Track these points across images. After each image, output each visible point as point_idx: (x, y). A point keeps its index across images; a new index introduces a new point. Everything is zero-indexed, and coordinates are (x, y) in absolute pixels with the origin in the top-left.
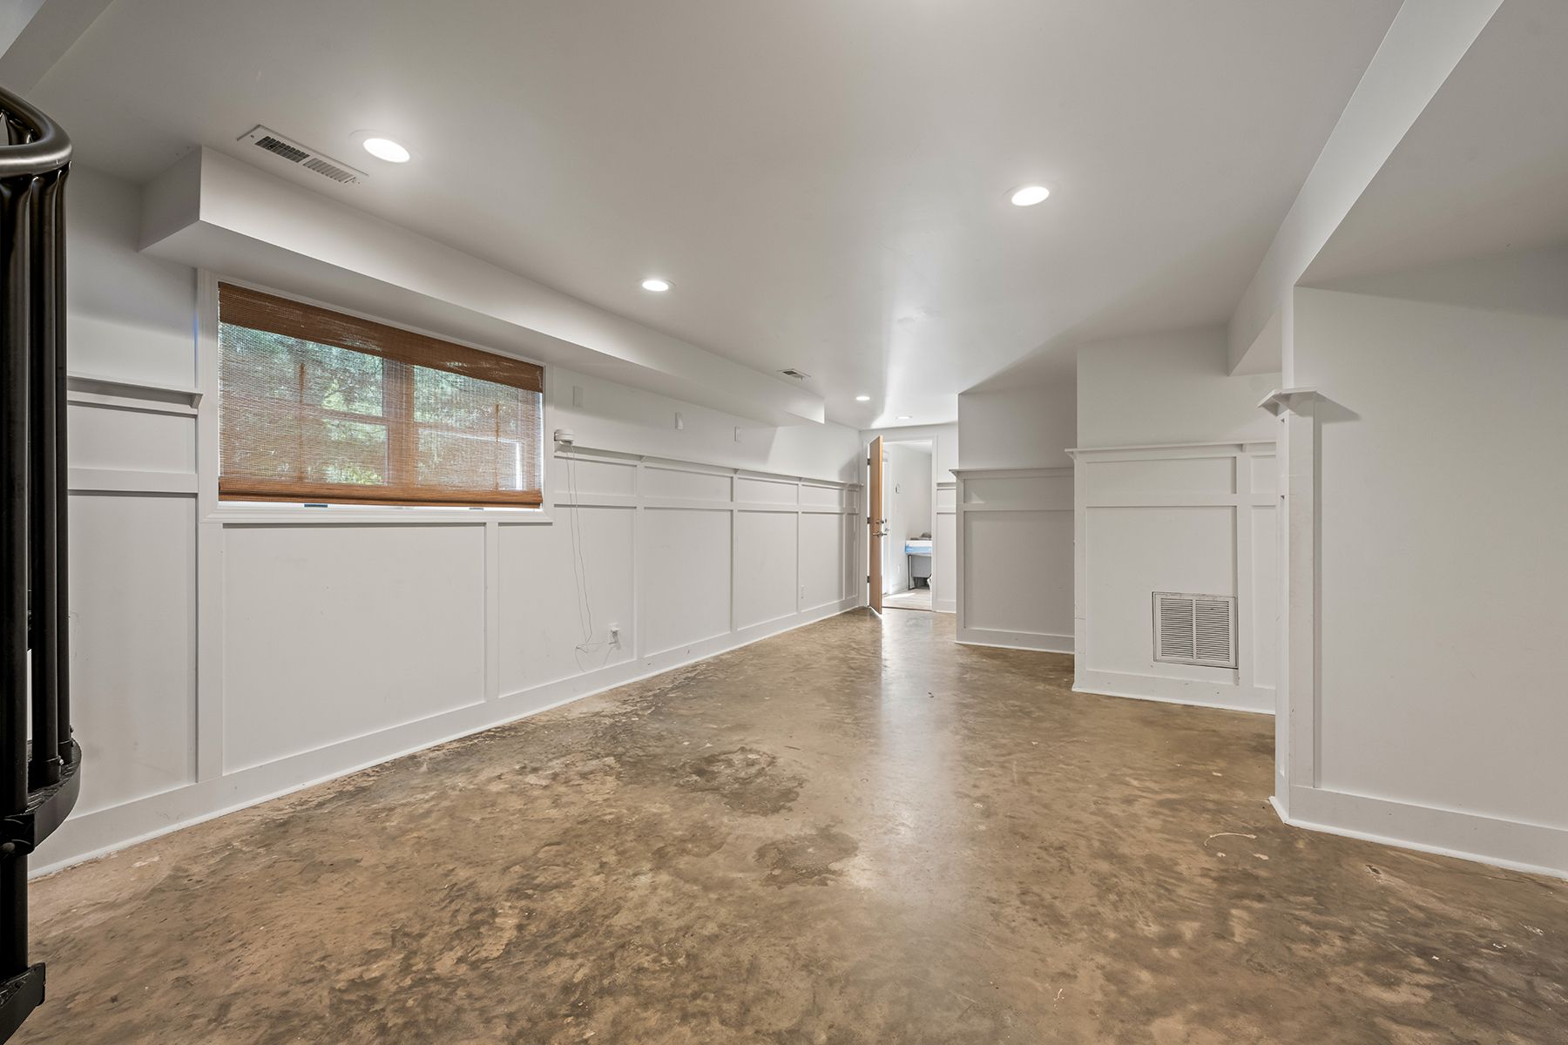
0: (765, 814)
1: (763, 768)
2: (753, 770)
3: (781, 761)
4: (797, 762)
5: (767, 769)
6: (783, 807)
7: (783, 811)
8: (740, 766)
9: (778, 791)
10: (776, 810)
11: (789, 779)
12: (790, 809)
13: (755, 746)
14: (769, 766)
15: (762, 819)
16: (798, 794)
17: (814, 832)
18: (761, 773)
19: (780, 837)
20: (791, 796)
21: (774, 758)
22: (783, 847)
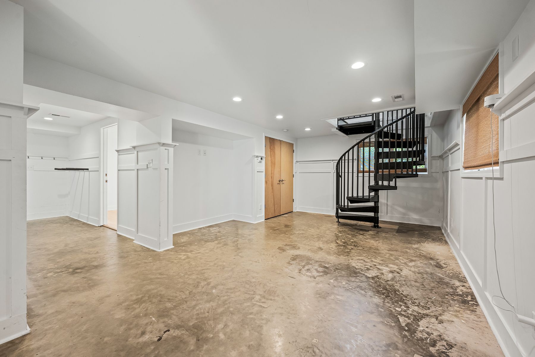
0: (300, 255)
1: (303, 268)
2: (307, 268)
3: (297, 271)
4: (290, 270)
5: (302, 268)
6: (295, 256)
7: (295, 255)
8: (312, 269)
9: (296, 260)
10: (296, 256)
11: (293, 264)
12: (293, 256)
13: (309, 279)
14: (301, 269)
15: (300, 254)
16: (291, 259)
17: (287, 251)
18: (304, 267)
19: (295, 250)
20: (292, 259)
21: (300, 273)
22: (294, 249)
